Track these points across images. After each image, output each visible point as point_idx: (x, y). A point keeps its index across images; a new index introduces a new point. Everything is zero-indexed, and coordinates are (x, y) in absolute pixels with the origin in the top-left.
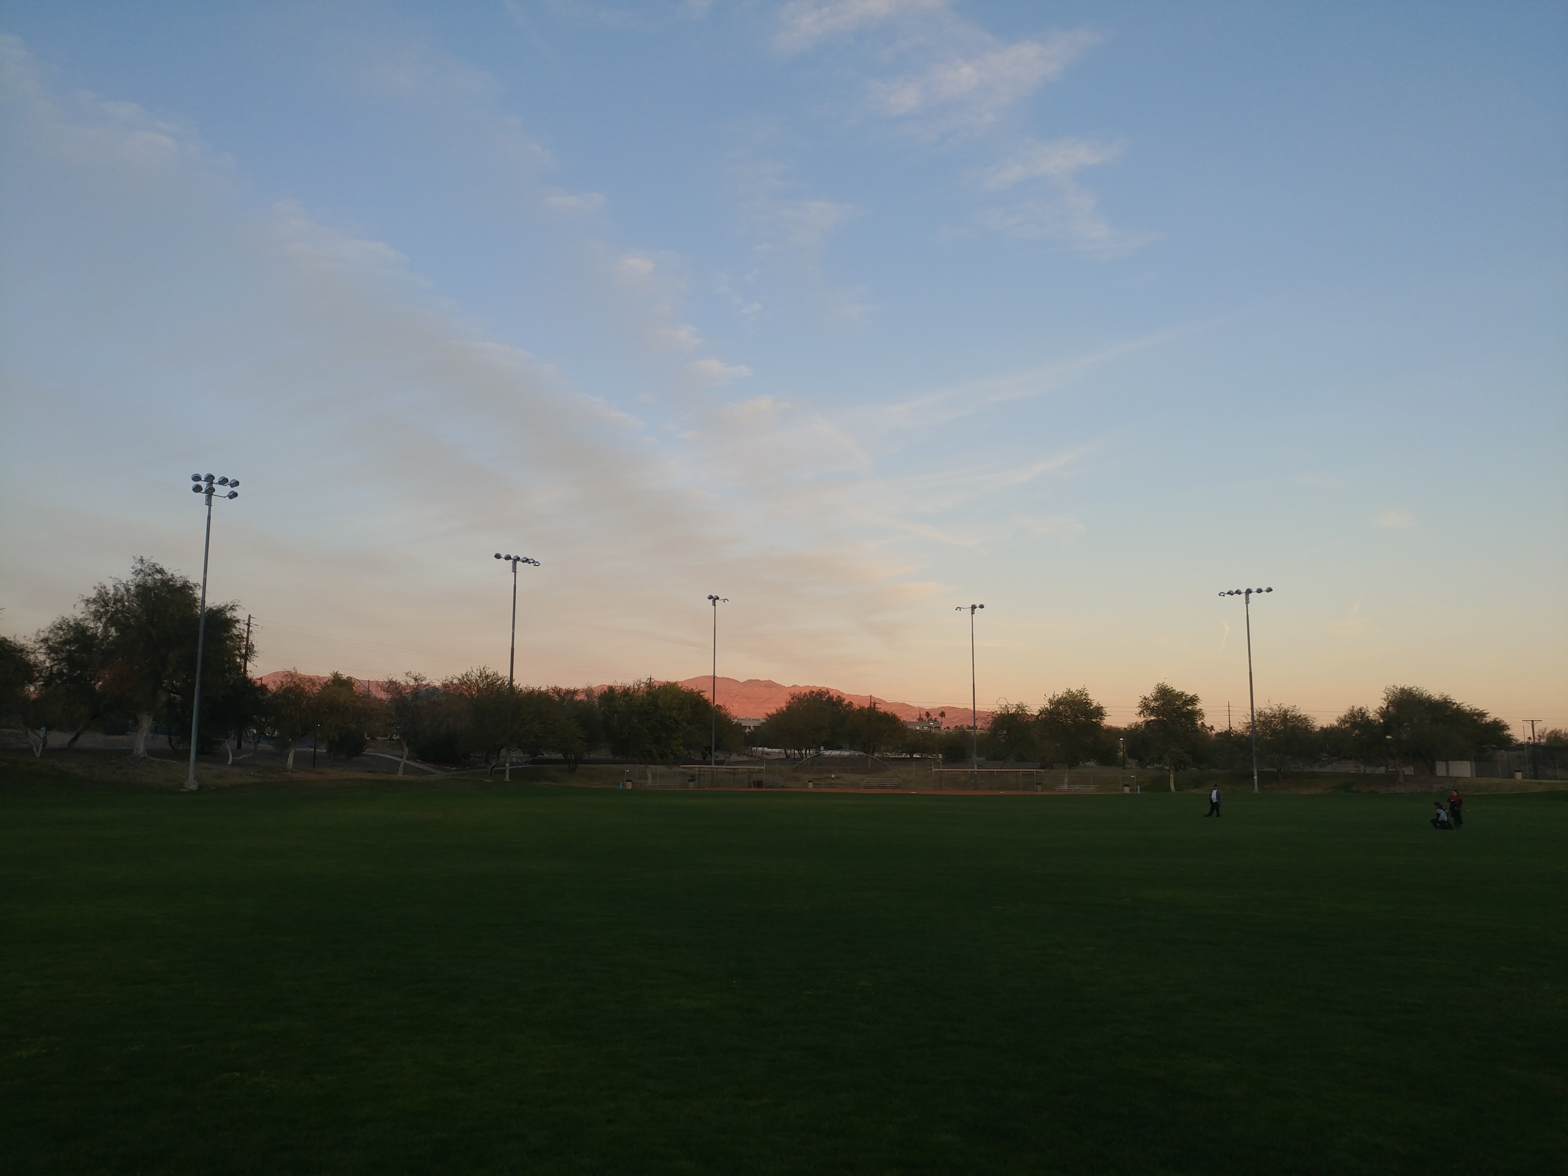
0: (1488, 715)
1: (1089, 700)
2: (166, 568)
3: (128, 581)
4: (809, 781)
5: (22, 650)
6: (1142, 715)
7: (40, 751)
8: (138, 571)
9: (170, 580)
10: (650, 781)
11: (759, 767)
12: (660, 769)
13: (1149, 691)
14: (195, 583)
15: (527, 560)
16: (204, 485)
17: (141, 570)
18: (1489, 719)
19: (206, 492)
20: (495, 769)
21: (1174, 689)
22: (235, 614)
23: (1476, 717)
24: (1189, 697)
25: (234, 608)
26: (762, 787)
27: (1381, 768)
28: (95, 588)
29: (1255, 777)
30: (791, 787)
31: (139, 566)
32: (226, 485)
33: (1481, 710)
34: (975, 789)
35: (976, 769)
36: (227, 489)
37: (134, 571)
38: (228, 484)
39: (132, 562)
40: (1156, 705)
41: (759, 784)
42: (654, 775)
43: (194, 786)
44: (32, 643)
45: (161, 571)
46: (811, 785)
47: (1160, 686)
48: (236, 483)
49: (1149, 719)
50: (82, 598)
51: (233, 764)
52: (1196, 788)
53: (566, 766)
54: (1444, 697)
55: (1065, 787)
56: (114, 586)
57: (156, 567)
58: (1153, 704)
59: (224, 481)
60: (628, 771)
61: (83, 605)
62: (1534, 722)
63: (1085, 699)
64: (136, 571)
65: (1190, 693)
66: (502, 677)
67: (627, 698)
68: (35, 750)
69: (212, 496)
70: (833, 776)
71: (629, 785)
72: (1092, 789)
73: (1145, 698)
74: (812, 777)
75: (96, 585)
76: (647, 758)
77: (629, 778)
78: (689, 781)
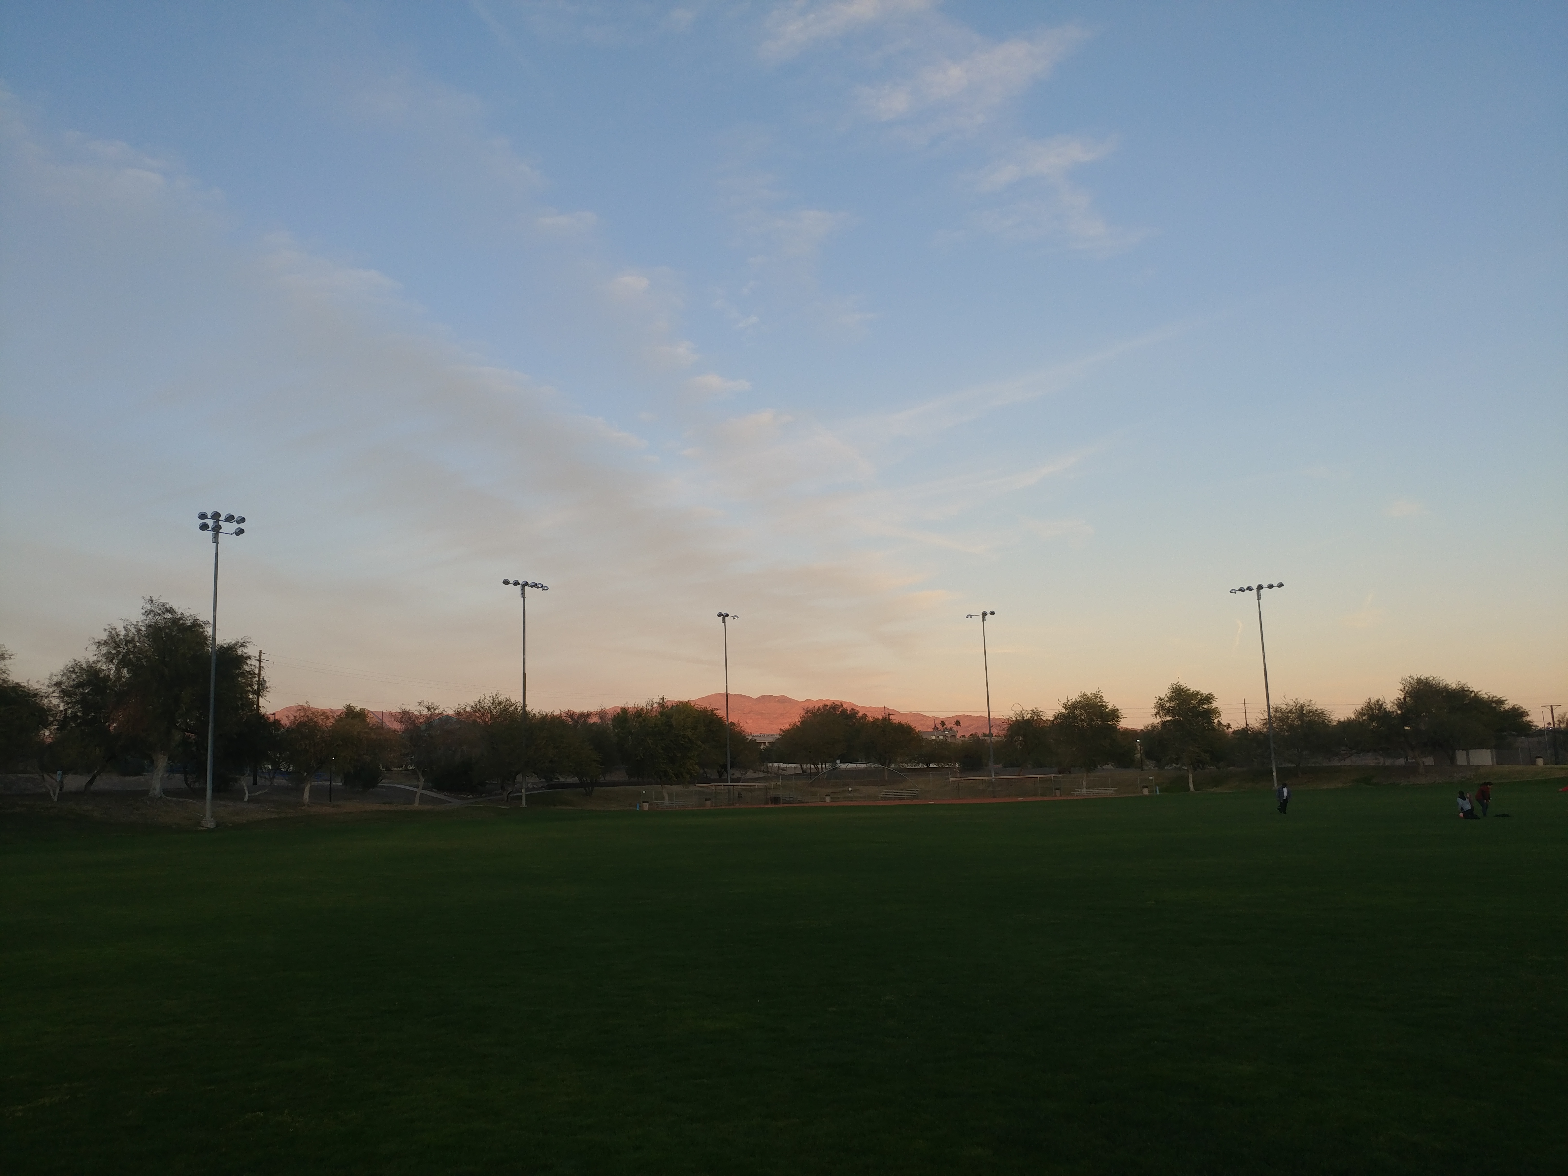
0: (1506, 702)
1: (1104, 702)
3: (138, 622)
4: (826, 796)
5: (36, 695)
6: (1158, 716)
7: (57, 795)
8: (149, 611)
9: (180, 619)
10: (667, 802)
11: (775, 783)
12: (679, 789)
13: (1164, 692)
14: (205, 620)
15: (535, 585)
16: (210, 523)
17: (151, 611)
18: (1507, 706)
19: (213, 530)
20: (511, 795)
21: (1189, 688)
22: (245, 650)
23: (1494, 705)
24: (1205, 695)
25: (244, 644)
26: (780, 803)
27: (1401, 759)
28: (105, 630)
29: (1274, 774)
30: (808, 802)
31: (149, 607)
32: (232, 522)
33: (1499, 697)
34: (994, 797)
35: (993, 777)
36: (233, 526)
37: (144, 611)
38: (235, 521)
39: (142, 603)
40: (1171, 705)
41: (776, 800)
42: (670, 795)
43: (211, 824)
44: (45, 688)
45: (170, 610)
46: (828, 799)
47: (1174, 686)
48: (243, 520)
49: (1166, 720)
50: (94, 641)
51: (249, 801)
52: (1215, 786)
53: (582, 790)
54: (1460, 686)
55: (1084, 791)
56: (125, 628)
57: (166, 606)
58: (1168, 704)
59: (230, 518)
60: (644, 792)
61: (94, 647)
62: (1553, 707)
63: (1099, 702)
64: (146, 611)
65: (1205, 691)
66: (515, 703)
67: (640, 719)
68: (52, 795)
69: (219, 533)
70: (850, 789)
71: (646, 806)
72: (1111, 792)
73: (1160, 699)
74: (829, 791)
75: (107, 627)
76: (664, 778)
77: (646, 800)
78: (706, 800)
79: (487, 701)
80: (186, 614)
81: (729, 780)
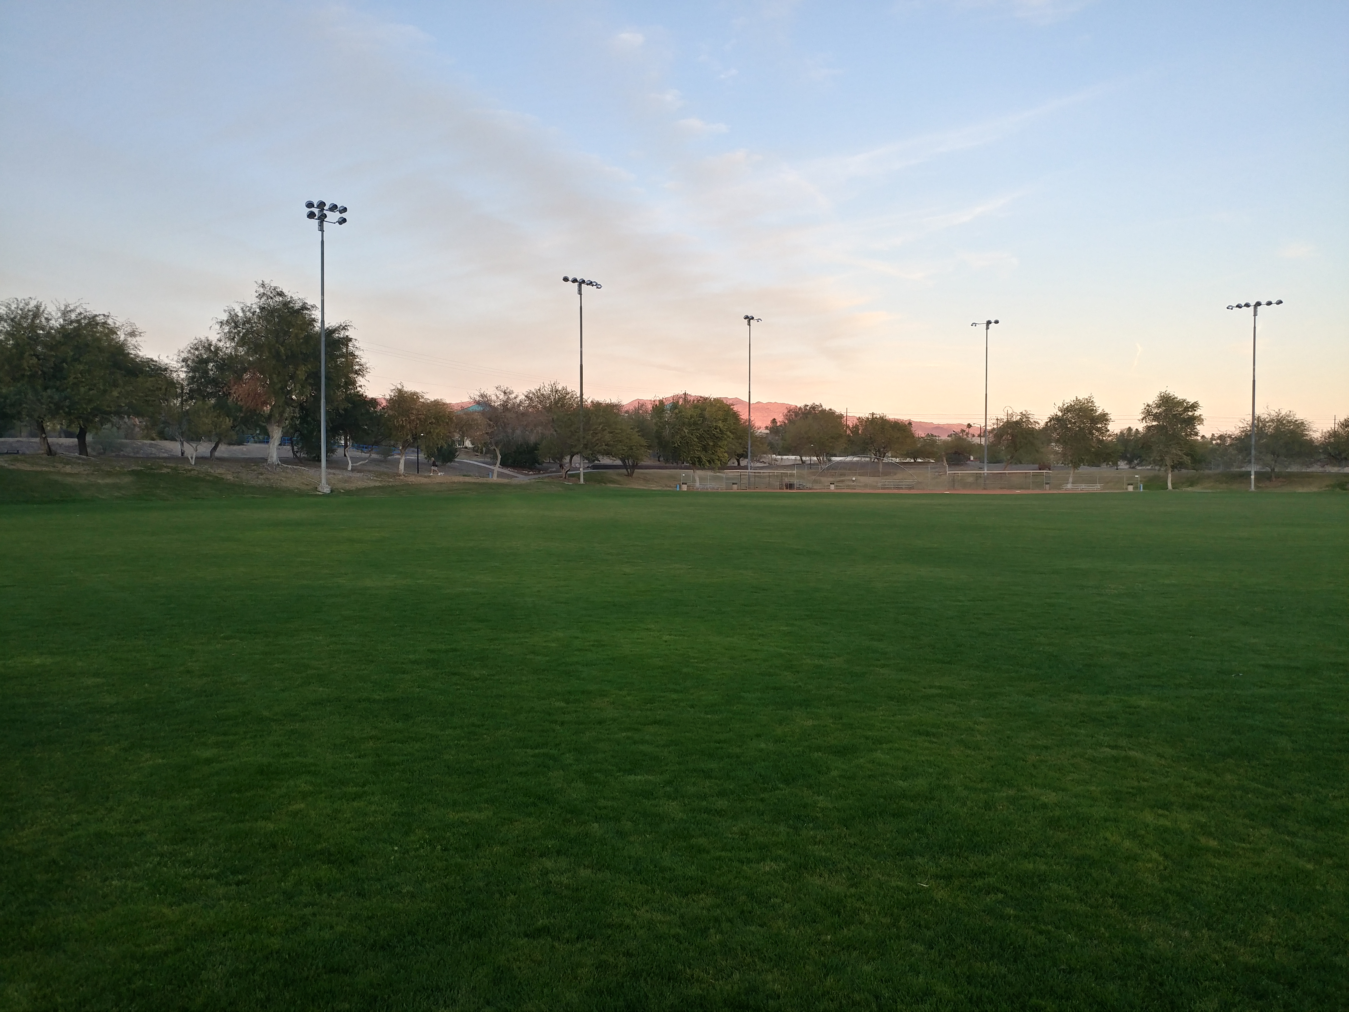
1: (1095, 407)
2: (285, 291)
3: (252, 304)
4: (831, 484)
5: (166, 369)
6: (1144, 421)
7: (194, 459)
8: (261, 294)
9: (290, 302)
10: (698, 484)
11: (791, 472)
12: (709, 473)
13: (1152, 398)
15: (591, 283)
16: (316, 211)
17: (264, 293)
19: (319, 218)
20: (568, 473)
21: (1176, 396)
22: (347, 333)
24: (1191, 404)
26: (794, 489)
28: (225, 311)
29: (1253, 477)
30: (816, 489)
31: (262, 290)
32: (335, 212)
34: (985, 489)
35: (986, 471)
36: (336, 216)
37: (257, 295)
38: (337, 211)
39: (255, 287)
40: (1158, 411)
41: (790, 486)
42: (701, 479)
43: (327, 490)
44: (175, 363)
45: (281, 294)
46: (832, 487)
47: (1162, 395)
48: (345, 210)
49: (1151, 425)
51: (352, 470)
52: (1191, 485)
53: (624, 471)
55: (1069, 486)
56: (242, 309)
57: (277, 290)
58: (1155, 411)
59: (334, 208)
60: (684, 475)
61: (218, 327)
63: (1091, 406)
65: (1191, 400)
66: (573, 392)
68: (190, 459)
69: (324, 222)
70: (854, 479)
71: (685, 488)
72: (1097, 488)
73: (1148, 406)
74: (831, 479)
75: (226, 309)
76: (697, 464)
77: (685, 482)
78: (733, 484)
79: (546, 389)
80: (295, 297)
81: (749, 468)
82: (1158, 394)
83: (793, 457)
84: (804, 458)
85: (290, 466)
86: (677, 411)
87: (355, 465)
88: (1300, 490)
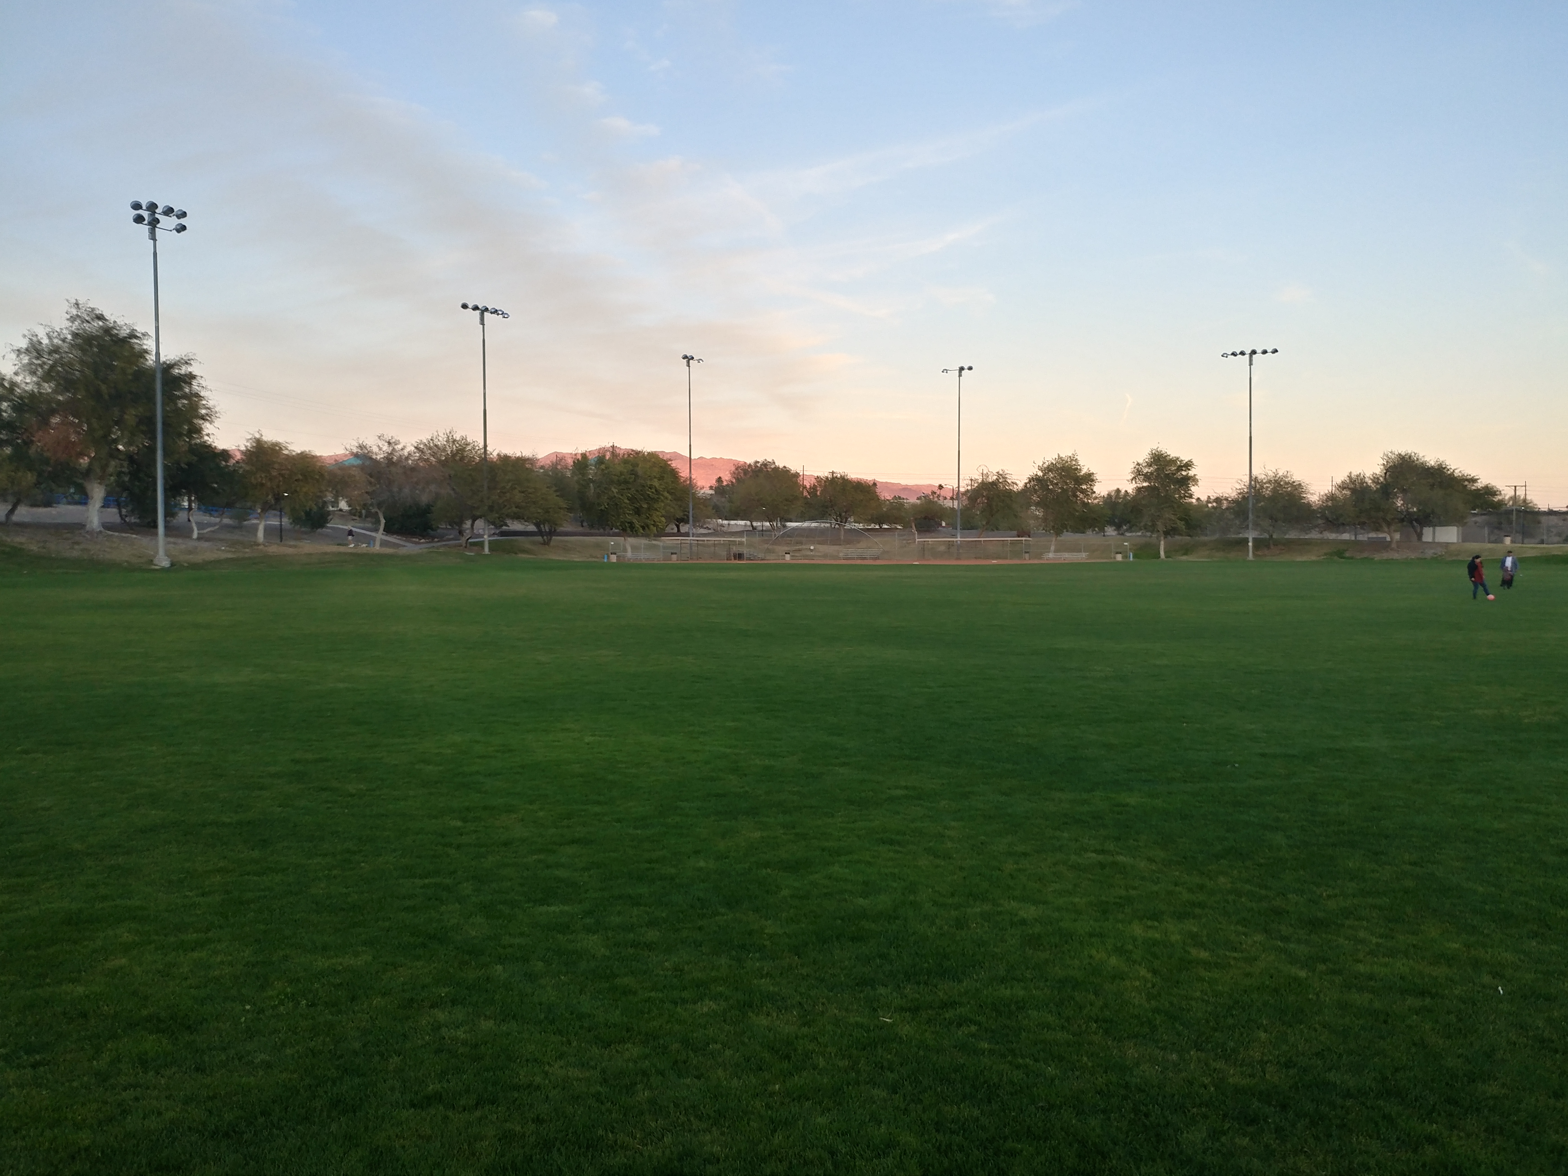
0: (1479, 481)
1: (1079, 465)
2: (107, 315)
3: (61, 329)
4: (786, 553)
6: (1134, 482)
8: (75, 317)
9: (114, 328)
10: (629, 554)
11: (739, 539)
12: (643, 541)
13: (1143, 456)
14: (143, 331)
15: (495, 312)
16: (146, 214)
17: (78, 316)
18: (1480, 485)
19: (149, 224)
20: (470, 540)
21: (1168, 453)
22: (190, 369)
23: (1466, 483)
24: (1184, 462)
25: (188, 362)
26: (743, 560)
28: (24, 336)
29: (1250, 544)
30: (770, 560)
31: (75, 312)
32: (170, 217)
33: (1472, 475)
34: (959, 559)
35: (959, 539)
36: (172, 222)
37: (68, 317)
38: (174, 215)
39: (66, 307)
40: (1150, 471)
41: (740, 556)
42: (635, 548)
43: (165, 563)
45: (100, 317)
46: (788, 557)
47: (1153, 452)
48: (183, 215)
49: (1141, 486)
50: (12, 348)
51: (199, 539)
52: (1185, 554)
53: (539, 538)
54: (1439, 463)
55: (1051, 555)
56: (47, 334)
57: (95, 312)
58: (1146, 470)
59: (169, 211)
60: (612, 543)
61: (14, 356)
62: (1517, 488)
63: (1075, 465)
64: (71, 317)
65: (1185, 458)
66: (471, 442)
69: (157, 229)
70: (812, 548)
71: (614, 558)
72: (1082, 557)
73: (1138, 464)
74: (786, 549)
75: (26, 333)
76: (628, 530)
77: (614, 551)
78: (672, 554)
79: (440, 439)
80: (120, 322)
81: (691, 535)
82: (1149, 451)
83: (742, 523)
84: (755, 524)
85: (117, 534)
86: (603, 467)
87: (201, 532)
88: (1299, 559)
